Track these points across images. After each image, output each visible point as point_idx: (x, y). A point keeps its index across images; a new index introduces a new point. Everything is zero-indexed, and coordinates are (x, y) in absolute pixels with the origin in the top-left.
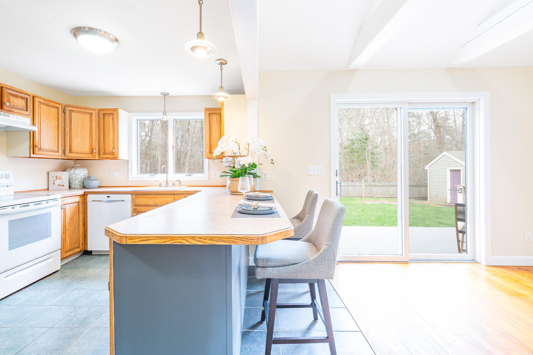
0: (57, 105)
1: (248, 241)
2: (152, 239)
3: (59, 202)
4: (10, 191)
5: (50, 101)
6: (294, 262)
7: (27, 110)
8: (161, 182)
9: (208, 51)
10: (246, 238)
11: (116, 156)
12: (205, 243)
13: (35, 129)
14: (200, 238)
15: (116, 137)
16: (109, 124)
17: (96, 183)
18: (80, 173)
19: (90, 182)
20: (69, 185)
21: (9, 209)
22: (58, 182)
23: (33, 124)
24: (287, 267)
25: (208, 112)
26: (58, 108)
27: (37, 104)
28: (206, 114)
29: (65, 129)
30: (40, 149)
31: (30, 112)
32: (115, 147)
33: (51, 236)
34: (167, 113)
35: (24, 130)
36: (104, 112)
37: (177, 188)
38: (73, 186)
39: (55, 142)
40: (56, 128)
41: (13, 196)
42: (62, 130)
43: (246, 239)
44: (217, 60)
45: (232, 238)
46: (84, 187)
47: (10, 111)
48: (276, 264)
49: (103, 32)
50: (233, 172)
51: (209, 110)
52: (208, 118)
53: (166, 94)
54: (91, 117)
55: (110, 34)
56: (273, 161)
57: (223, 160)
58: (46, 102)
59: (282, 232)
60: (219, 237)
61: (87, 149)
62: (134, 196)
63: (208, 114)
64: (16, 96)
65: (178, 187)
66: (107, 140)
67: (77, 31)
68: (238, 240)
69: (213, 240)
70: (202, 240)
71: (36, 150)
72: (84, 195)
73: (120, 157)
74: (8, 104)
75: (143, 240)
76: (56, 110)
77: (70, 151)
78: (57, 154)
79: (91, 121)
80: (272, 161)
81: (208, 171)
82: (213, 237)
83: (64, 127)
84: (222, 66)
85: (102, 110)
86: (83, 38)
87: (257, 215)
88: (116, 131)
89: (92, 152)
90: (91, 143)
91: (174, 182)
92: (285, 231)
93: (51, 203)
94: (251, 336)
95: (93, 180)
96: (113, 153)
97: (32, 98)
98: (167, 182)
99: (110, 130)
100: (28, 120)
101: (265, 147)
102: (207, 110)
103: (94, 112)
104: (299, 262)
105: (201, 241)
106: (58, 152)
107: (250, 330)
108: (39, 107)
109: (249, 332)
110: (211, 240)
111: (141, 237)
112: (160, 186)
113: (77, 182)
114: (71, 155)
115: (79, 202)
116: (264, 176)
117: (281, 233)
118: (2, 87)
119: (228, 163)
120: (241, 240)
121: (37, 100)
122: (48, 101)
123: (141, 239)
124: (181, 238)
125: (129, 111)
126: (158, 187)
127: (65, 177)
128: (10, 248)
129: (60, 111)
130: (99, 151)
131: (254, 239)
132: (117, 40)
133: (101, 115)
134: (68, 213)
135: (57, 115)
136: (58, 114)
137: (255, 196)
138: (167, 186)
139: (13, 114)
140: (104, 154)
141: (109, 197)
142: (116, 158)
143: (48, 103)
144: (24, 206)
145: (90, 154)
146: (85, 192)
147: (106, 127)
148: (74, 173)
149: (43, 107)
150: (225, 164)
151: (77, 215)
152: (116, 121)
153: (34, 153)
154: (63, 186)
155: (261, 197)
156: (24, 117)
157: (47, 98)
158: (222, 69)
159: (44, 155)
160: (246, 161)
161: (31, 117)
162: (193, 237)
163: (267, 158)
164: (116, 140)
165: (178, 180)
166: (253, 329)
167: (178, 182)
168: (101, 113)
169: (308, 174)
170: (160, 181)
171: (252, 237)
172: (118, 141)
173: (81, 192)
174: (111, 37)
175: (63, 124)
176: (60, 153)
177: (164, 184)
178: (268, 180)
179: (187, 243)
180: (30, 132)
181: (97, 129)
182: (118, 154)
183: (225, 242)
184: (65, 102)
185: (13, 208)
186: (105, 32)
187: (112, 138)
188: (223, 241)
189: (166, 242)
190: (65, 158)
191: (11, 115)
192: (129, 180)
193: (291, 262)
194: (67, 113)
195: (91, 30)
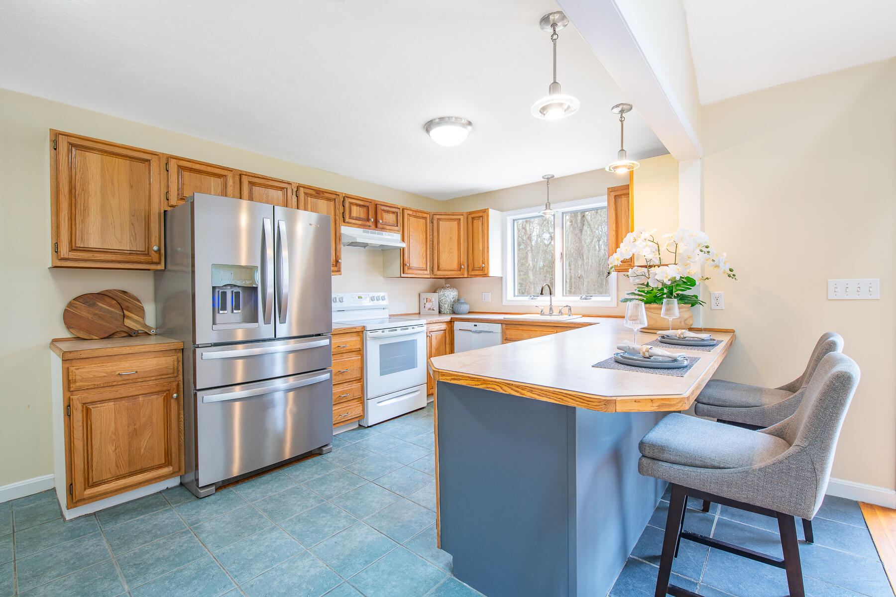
0: (425, 215)
1: (583, 403)
2: (464, 378)
3: (424, 328)
4: (385, 314)
5: (418, 212)
6: (716, 464)
7: (397, 226)
8: (543, 308)
9: (566, 108)
10: (580, 397)
11: (486, 272)
12: (524, 394)
13: (404, 245)
14: (518, 387)
15: (486, 247)
16: (478, 231)
17: (465, 308)
18: (450, 295)
19: (459, 306)
20: (439, 309)
21: (380, 333)
22: (428, 305)
23: (403, 241)
24: (699, 470)
25: (613, 194)
26: (425, 218)
27: (406, 216)
28: (611, 198)
29: (433, 242)
30: (409, 268)
31: (400, 227)
32: (486, 261)
33: (417, 367)
34: (551, 205)
35: (395, 248)
36: (473, 216)
37: (565, 318)
38: (442, 310)
39: (423, 258)
40: (424, 242)
41: (388, 319)
42: (430, 244)
43: (580, 399)
44: (613, 108)
45: (560, 394)
46: (454, 313)
47: (383, 228)
48: (677, 459)
49: (454, 119)
50: (645, 293)
51: (615, 191)
52: (612, 203)
53: (549, 176)
54: (459, 225)
55: (461, 119)
56: (733, 273)
57: (629, 274)
58: (414, 214)
59: (654, 399)
60: (541, 390)
61: (455, 265)
62: (504, 326)
63: (613, 197)
64: (388, 212)
65: (566, 316)
66: (476, 252)
67: (429, 126)
68: (568, 399)
69: (533, 392)
70: (520, 390)
71: (406, 268)
72: (451, 323)
73: (491, 275)
74: (381, 221)
75: (454, 379)
76: (424, 221)
77: (438, 269)
78: (426, 272)
79: (459, 229)
80: (730, 273)
81: (616, 291)
82: (534, 388)
83: (431, 240)
84: (624, 115)
85: (470, 213)
86: (435, 132)
87: (641, 367)
88: (486, 239)
89: (460, 269)
90: (459, 257)
91: (561, 308)
92: (662, 399)
93: (417, 329)
94: (642, 570)
95: (463, 303)
96: (482, 269)
97: (401, 212)
98: (551, 309)
99: (479, 239)
100: (398, 236)
101: (707, 247)
102: (611, 190)
103: (462, 217)
104: (729, 466)
105: (518, 392)
106: (426, 270)
107: (644, 561)
108: (408, 220)
109: (642, 563)
110: (531, 391)
111: (452, 375)
112: (541, 314)
113: (446, 306)
114: (439, 273)
115: (445, 330)
116: (714, 301)
117: (652, 400)
118: (376, 205)
119: (638, 278)
120: (572, 399)
121: (406, 212)
122: (417, 211)
123: (453, 377)
124: (495, 383)
125: (501, 210)
126: (539, 315)
127: (435, 299)
128: (382, 374)
129: (428, 221)
130: (468, 266)
131: (593, 402)
132: (470, 123)
133: (470, 220)
134: (434, 342)
135: (425, 227)
136: (426, 225)
137: (678, 336)
138: (551, 314)
139: (386, 231)
140: (473, 270)
141: (476, 326)
142: (485, 275)
143: (417, 214)
144: (392, 331)
145: (458, 270)
146: (451, 318)
147: (475, 235)
148: (444, 294)
149: (412, 219)
150: (634, 280)
151: (444, 346)
152: (486, 225)
153: (404, 273)
154: (433, 310)
155: (689, 339)
156: (395, 233)
157: (415, 208)
158: (623, 119)
159: (413, 274)
160: (665, 275)
161: (401, 232)
162: (509, 384)
163: (717, 266)
164: (486, 252)
165: (567, 306)
166: (649, 561)
167: (567, 308)
168: (470, 217)
169: (829, 299)
170: (541, 306)
171: (590, 398)
172: (488, 252)
173: (447, 318)
174: (463, 121)
175: (431, 237)
176: (428, 272)
177: (547, 311)
178: (723, 308)
179: (501, 391)
180: (400, 249)
181: (466, 238)
182: (488, 269)
183: (550, 398)
184: (432, 210)
185: (383, 332)
186: (456, 118)
187: (481, 249)
188: (546, 396)
189: (478, 385)
190: (434, 277)
191: (384, 233)
192: (503, 304)
193: (709, 462)
194: (435, 222)
195: (442, 120)
